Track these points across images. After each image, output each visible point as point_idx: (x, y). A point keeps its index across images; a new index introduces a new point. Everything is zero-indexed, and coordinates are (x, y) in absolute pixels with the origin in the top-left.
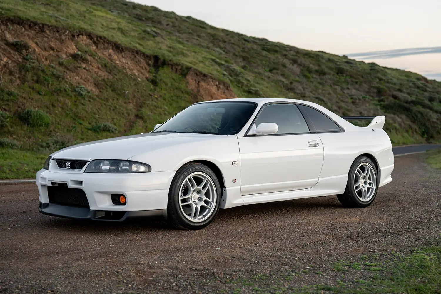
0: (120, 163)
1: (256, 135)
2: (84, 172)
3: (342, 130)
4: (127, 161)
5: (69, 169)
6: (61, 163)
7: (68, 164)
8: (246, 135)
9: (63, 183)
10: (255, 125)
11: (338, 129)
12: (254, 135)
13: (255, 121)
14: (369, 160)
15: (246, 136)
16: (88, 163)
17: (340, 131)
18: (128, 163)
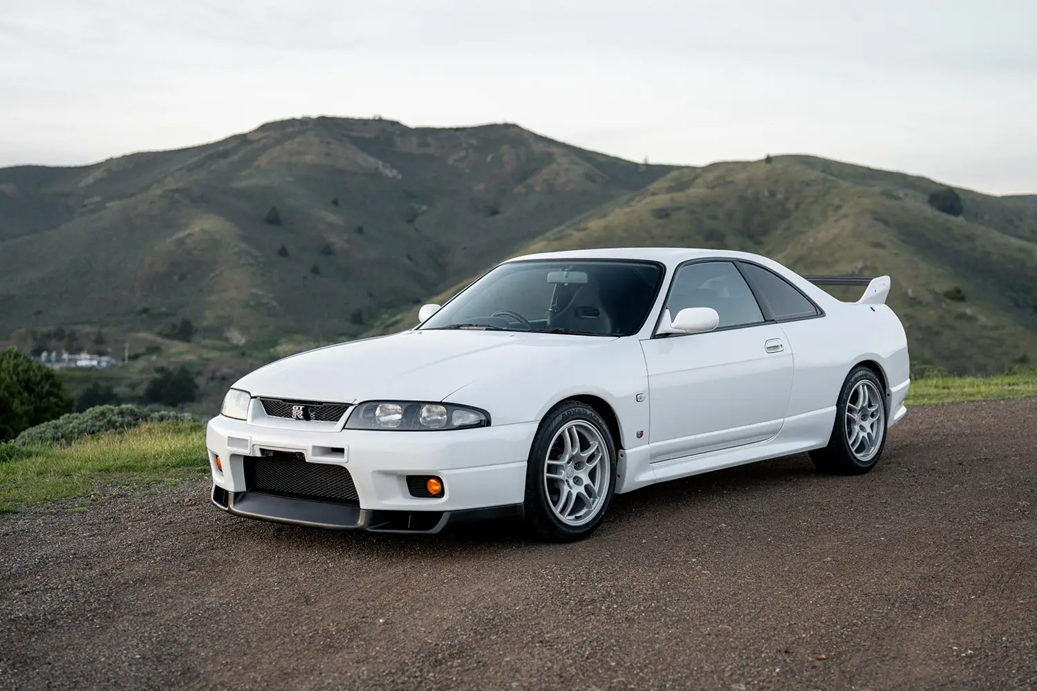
0: (420, 408)
1: (670, 334)
2: (344, 428)
3: (820, 313)
4: (441, 403)
5: (300, 419)
6: (275, 407)
7: (297, 410)
8: (655, 336)
9: (294, 451)
10: (667, 312)
11: (812, 311)
12: (666, 335)
13: (667, 305)
14: (871, 374)
15: (654, 338)
16: (351, 408)
17: (817, 316)
18: (442, 408)
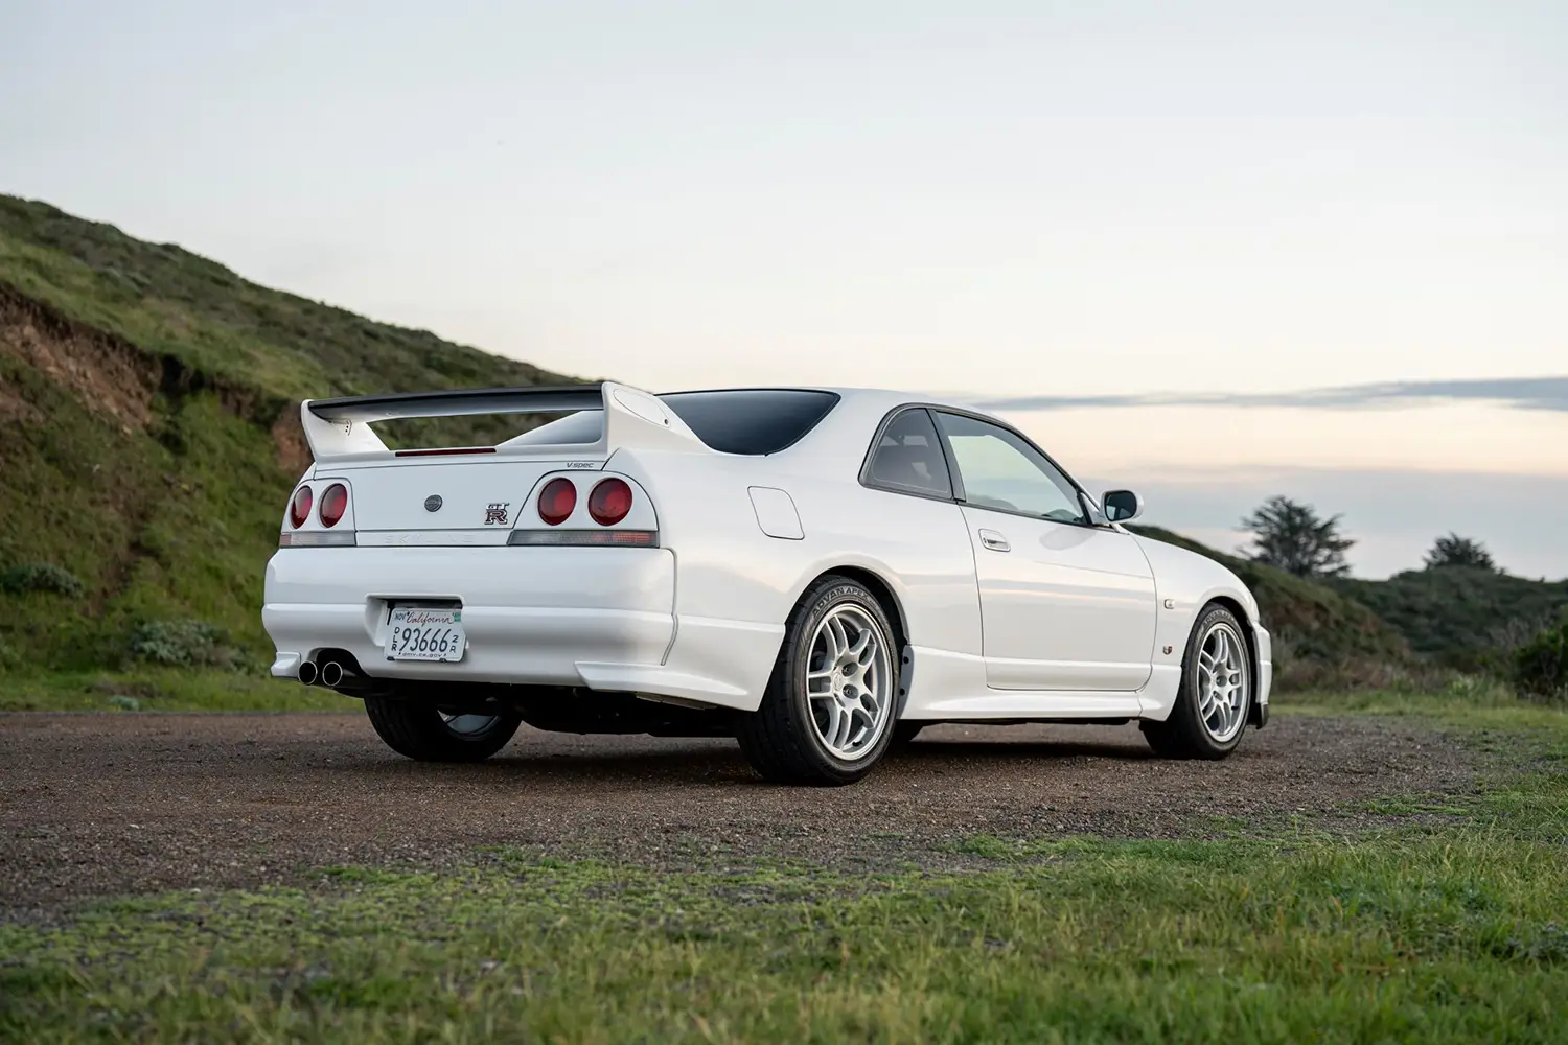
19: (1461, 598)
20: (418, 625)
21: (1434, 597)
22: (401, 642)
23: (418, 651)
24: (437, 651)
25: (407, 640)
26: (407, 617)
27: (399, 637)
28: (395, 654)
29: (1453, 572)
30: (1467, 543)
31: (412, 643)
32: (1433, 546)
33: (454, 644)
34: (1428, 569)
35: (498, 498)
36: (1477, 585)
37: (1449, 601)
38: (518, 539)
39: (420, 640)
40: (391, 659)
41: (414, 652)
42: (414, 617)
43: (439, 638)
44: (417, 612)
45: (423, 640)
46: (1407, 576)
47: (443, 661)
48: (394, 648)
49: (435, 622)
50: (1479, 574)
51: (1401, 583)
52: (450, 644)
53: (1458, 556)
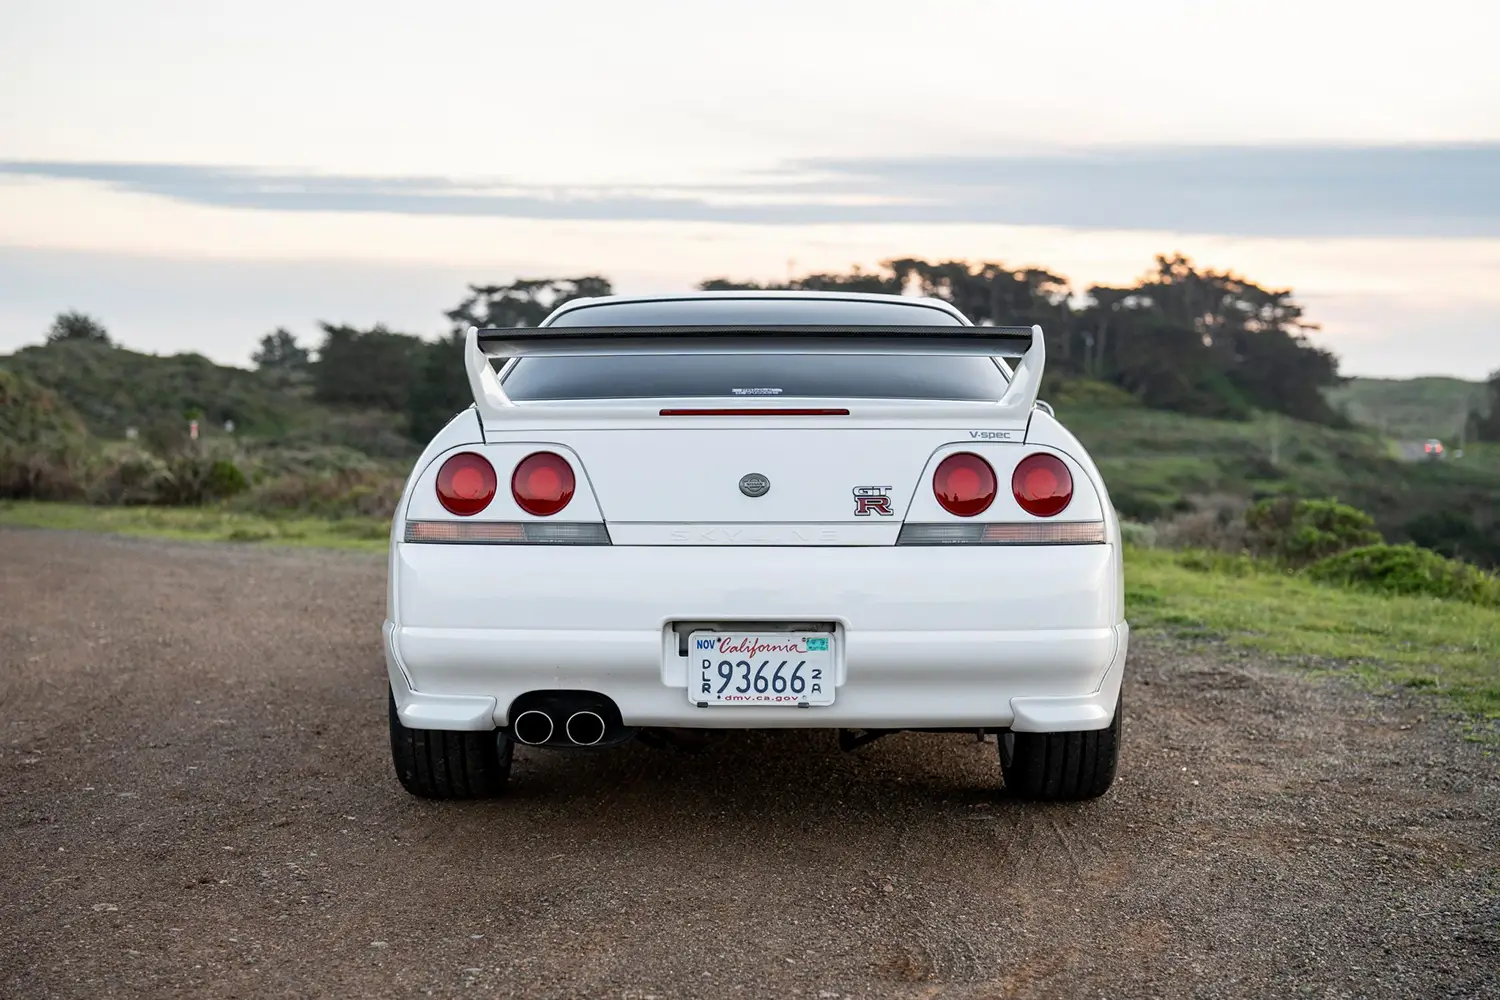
19: (87, 370)
20: (744, 656)
21: (61, 369)
22: (717, 682)
23: (752, 692)
24: (788, 692)
25: (728, 677)
26: (717, 645)
27: (712, 674)
28: (710, 698)
29: (76, 345)
30: (85, 320)
31: (738, 680)
32: (52, 320)
33: (816, 681)
34: (49, 344)
35: (872, 478)
36: (100, 358)
37: (76, 374)
38: (910, 535)
39: (752, 677)
40: (702, 705)
41: (747, 694)
42: (732, 644)
43: (787, 673)
44: (736, 638)
45: (758, 677)
46: (31, 350)
47: (803, 706)
48: (706, 688)
49: (777, 653)
50: (99, 347)
51: (27, 356)
52: (810, 683)
53: (77, 330)
